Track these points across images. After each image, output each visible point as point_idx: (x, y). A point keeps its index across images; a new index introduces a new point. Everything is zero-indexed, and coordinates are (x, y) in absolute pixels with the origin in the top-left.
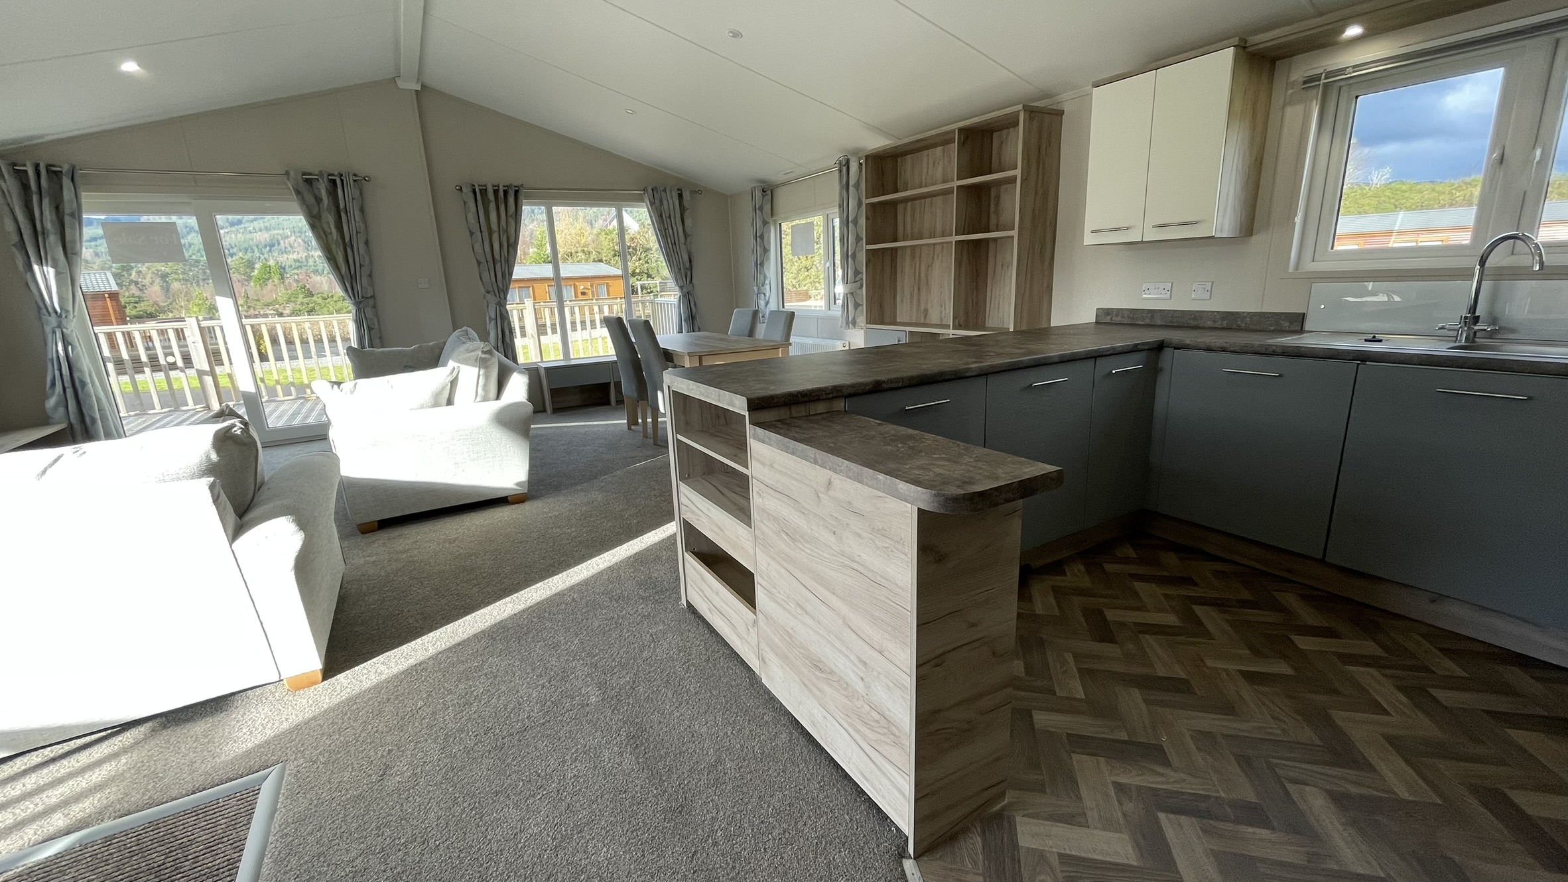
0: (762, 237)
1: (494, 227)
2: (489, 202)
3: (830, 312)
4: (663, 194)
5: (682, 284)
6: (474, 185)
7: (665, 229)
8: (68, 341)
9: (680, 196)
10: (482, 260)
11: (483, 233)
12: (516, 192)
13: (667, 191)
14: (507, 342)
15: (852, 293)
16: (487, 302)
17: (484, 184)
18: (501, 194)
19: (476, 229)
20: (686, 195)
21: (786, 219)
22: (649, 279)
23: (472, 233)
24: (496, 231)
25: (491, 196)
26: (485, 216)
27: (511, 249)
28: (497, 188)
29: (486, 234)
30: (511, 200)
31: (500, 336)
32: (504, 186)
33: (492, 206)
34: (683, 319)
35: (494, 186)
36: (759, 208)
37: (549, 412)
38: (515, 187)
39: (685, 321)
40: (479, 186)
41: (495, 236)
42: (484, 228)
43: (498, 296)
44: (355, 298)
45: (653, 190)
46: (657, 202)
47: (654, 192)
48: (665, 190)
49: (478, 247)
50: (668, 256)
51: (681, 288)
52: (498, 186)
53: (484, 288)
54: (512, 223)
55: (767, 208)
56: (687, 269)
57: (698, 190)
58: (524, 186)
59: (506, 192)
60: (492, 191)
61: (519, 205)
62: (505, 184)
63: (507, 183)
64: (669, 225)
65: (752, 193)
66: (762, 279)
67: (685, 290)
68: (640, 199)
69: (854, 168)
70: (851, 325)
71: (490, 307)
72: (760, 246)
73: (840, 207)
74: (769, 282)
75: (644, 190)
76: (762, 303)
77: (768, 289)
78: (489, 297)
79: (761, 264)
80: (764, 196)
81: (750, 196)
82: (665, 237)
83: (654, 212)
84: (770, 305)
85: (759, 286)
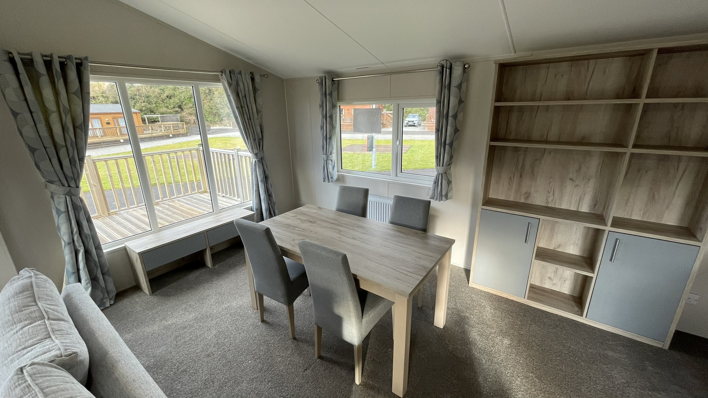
0: (331, 117)
1: (51, 104)
2: (39, 75)
3: (397, 178)
4: (239, 76)
5: (257, 152)
6: (11, 53)
7: (242, 107)
9: (253, 79)
10: (37, 145)
11: (34, 114)
12: (79, 66)
13: (243, 75)
14: (85, 234)
15: (446, 173)
16: (52, 193)
17: (29, 51)
18: (56, 66)
19: (21, 108)
20: (257, 79)
21: (351, 101)
22: (152, 113)
23: (15, 114)
24: (54, 112)
25: (41, 68)
26: (35, 93)
27: (78, 131)
28: (49, 59)
29: (39, 116)
30: (72, 74)
31: (75, 229)
32: (59, 57)
33: (44, 81)
34: (259, 180)
35: (43, 56)
36: (329, 94)
37: (146, 291)
38: (76, 59)
39: (261, 181)
40: (19, 53)
41: (54, 117)
42: (35, 106)
43: (66, 185)
45: (230, 72)
46: (234, 83)
47: (232, 74)
48: (240, 73)
49: (29, 130)
50: (245, 129)
51: (256, 155)
52: (51, 56)
53: (44, 177)
54: (77, 101)
55: (335, 94)
56: (260, 139)
57: (266, 75)
58: (89, 60)
59: (63, 65)
60: (42, 62)
61: (85, 80)
62: (61, 55)
63: (65, 53)
64: (245, 103)
65: (322, 82)
66: (330, 149)
67: (259, 156)
68: (216, 79)
69: (457, 71)
70: (444, 198)
71: (55, 198)
72: (330, 124)
73: (439, 102)
74: (334, 151)
75: (222, 72)
76: (330, 167)
77: (334, 157)
78: (53, 187)
79: (330, 138)
80: (333, 84)
81: (320, 84)
82: (242, 114)
83: (232, 93)
84: (336, 169)
85: (327, 153)
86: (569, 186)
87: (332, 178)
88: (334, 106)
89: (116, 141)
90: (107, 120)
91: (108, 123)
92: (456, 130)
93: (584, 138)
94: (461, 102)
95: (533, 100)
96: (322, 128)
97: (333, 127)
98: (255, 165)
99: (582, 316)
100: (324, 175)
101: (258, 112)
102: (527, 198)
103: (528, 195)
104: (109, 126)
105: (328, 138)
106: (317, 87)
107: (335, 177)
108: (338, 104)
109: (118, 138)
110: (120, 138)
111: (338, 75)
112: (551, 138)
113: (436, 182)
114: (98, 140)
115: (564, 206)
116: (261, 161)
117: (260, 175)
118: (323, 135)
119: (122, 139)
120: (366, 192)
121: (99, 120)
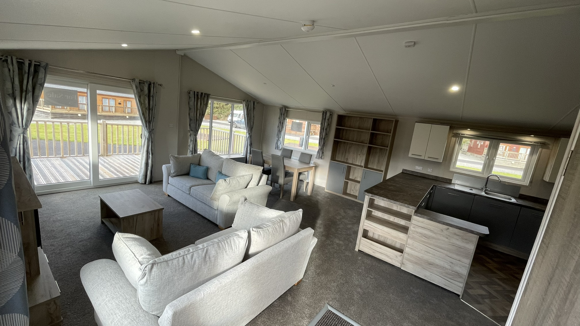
0: (283, 123)
1: (199, 107)
3: (305, 151)
4: (249, 103)
8: (25, 140)
10: (192, 119)
12: (208, 96)
16: (191, 134)
19: (192, 107)
20: (255, 103)
21: (291, 118)
23: (190, 109)
25: (200, 96)
26: (197, 103)
33: (199, 100)
35: (201, 93)
36: (283, 114)
39: (249, 145)
40: (196, 92)
41: (198, 111)
42: (195, 107)
44: (149, 130)
46: (247, 105)
47: (247, 102)
48: (250, 101)
50: (247, 123)
55: (285, 114)
57: (259, 103)
58: (211, 94)
59: (204, 95)
61: (208, 100)
63: (206, 92)
65: (281, 109)
66: (280, 136)
67: (250, 135)
68: (241, 103)
69: (328, 114)
70: (320, 158)
71: (191, 136)
72: (282, 126)
73: (321, 124)
74: (282, 137)
75: (244, 101)
76: (279, 143)
77: (281, 139)
78: (191, 132)
79: (281, 131)
80: (285, 111)
81: (280, 110)
82: (248, 117)
83: (246, 108)
84: (281, 144)
85: (279, 138)
86: (359, 157)
87: (279, 148)
88: (284, 119)
89: (123, 117)
90: (119, 101)
91: (120, 104)
92: (326, 134)
93: (363, 141)
94: (328, 125)
95: (350, 128)
96: (278, 127)
97: (282, 127)
98: (248, 138)
99: (357, 199)
100: (276, 146)
101: (253, 117)
102: (347, 160)
103: (347, 159)
104: (120, 106)
105: (280, 131)
106: (279, 111)
107: (280, 148)
108: (286, 118)
109: (125, 115)
110: (127, 115)
111: (288, 108)
112: (355, 140)
113: (318, 152)
114: (113, 114)
115: (357, 164)
116: (251, 137)
117: (249, 142)
118: (278, 130)
119: (128, 116)
120: (292, 151)
121: (114, 100)
